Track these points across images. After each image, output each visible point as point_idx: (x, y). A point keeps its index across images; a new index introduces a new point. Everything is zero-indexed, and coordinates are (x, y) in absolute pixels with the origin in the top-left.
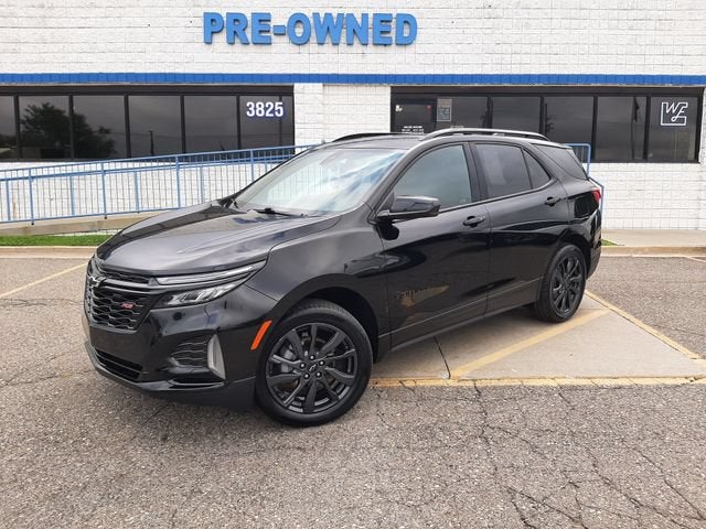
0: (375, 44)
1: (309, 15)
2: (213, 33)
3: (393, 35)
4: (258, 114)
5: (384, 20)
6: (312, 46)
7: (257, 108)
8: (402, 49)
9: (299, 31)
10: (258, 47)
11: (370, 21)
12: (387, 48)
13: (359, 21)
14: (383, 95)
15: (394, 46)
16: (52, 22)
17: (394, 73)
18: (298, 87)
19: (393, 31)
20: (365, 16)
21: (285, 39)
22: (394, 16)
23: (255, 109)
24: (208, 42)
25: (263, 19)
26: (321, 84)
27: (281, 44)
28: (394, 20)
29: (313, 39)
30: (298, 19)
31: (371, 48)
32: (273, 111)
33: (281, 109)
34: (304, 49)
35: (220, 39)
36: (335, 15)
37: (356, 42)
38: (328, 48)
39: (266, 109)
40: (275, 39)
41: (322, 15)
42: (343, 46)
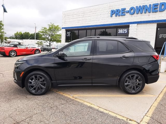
0: (153, 12)
1: (135, 7)
2: (112, 14)
3: (158, 9)
4: (121, 33)
5: (156, 5)
6: (135, 15)
7: (121, 31)
8: (161, 13)
9: (132, 11)
10: (122, 16)
11: (152, 6)
12: (156, 13)
13: (148, 6)
14: (155, 26)
15: (158, 12)
16: (85, 16)
17: (158, 19)
18: (130, 25)
19: (159, 8)
20: (150, 5)
21: (129, 14)
22: (159, 3)
23: (120, 31)
24: (111, 16)
25: (124, 10)
26: (137, 24)
27: (128, 15)
28: (159, 5)
29: (135, 13)
30: (132, 9)
31: (151, 13)
32: (124, 32)
33: (126, 31)
34: (133, 16)
35: (114, 15)
36: (142, 6)
37: (147, 12)
38: (139, 14)
39: (123, 31)
40: (126, 14)
41: (138, 6)
42: (143, 14)
